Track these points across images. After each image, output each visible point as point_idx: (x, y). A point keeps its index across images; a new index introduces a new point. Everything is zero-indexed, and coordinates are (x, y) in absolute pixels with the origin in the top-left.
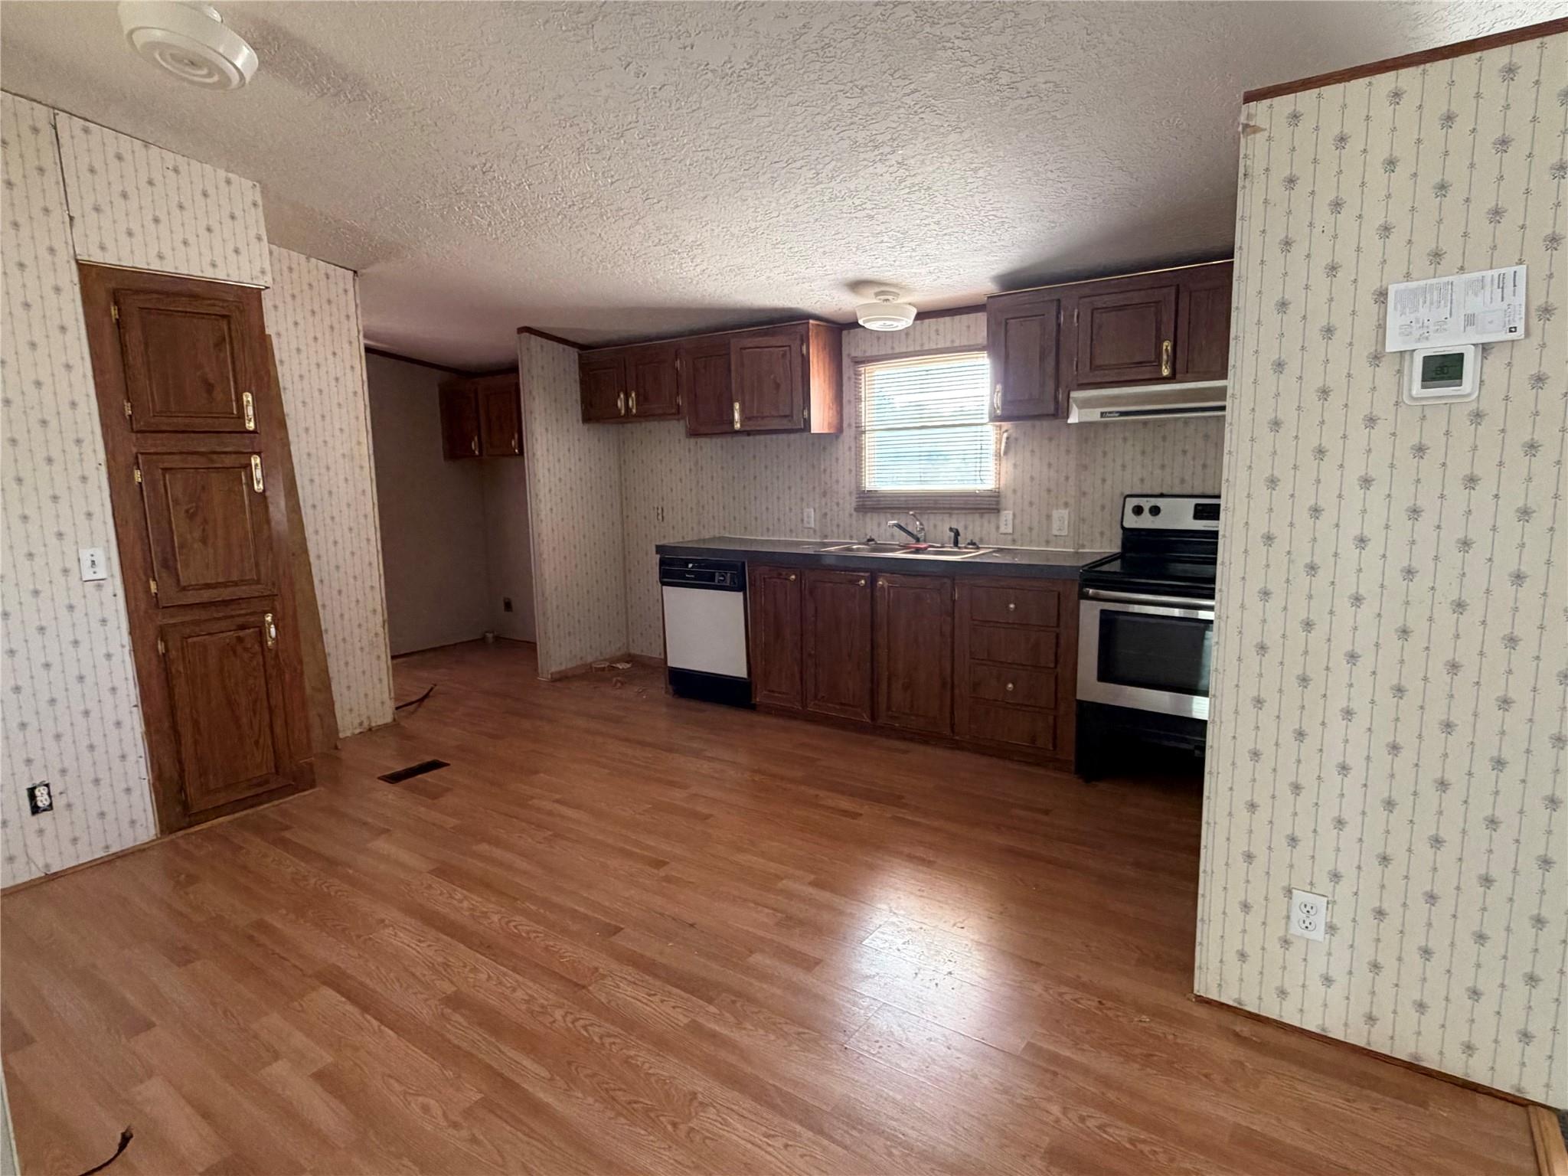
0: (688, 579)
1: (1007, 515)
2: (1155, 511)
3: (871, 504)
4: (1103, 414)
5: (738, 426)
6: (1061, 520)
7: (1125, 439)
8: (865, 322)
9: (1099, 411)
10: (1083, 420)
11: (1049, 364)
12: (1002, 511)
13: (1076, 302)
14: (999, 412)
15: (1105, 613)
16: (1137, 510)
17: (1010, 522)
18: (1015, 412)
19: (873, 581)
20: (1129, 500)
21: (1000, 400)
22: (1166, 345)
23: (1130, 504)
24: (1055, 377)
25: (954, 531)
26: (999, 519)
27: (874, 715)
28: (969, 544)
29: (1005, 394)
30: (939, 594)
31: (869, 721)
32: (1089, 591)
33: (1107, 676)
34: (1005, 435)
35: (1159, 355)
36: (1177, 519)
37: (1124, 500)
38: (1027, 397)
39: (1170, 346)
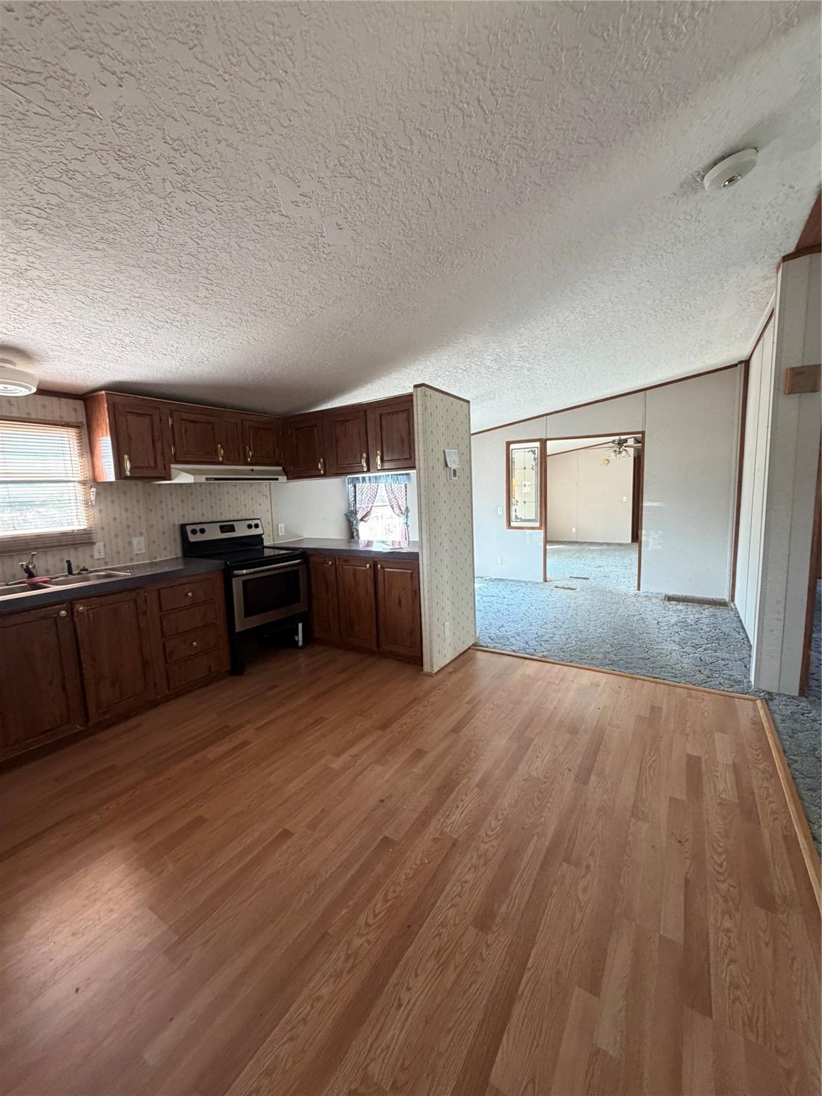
1: (99, 545)
2: (202, 531)
4: (207, 479)
6: (139, 544)
7: (171, 494)
9: (204, 477)
10: (196, 481)
11: (159, 446)
12: (94, 543)
13: (169, 412)
14: (128, 473)
15: (245, 582)
16: (194, 532)
17: (102, 550)
18: (139, 473)
19: (72, 609)
20: (187, 527)
21: (128, 465)
22: (219, 446)
23: (189, 528)
24: (163, 454)
25: (68, 562)
26: (92, 549)
27: (87, 720)
28: (82, 570)
29: (130, 462)
30: (136, 602)
31: (82, 728)
32: (235, 572)
33: (248, 613)
34: (93, 489)
35: (216, 450)
36: (214, 534)
37: (183, 527)
38: (146, 465)
39: (221, 447)
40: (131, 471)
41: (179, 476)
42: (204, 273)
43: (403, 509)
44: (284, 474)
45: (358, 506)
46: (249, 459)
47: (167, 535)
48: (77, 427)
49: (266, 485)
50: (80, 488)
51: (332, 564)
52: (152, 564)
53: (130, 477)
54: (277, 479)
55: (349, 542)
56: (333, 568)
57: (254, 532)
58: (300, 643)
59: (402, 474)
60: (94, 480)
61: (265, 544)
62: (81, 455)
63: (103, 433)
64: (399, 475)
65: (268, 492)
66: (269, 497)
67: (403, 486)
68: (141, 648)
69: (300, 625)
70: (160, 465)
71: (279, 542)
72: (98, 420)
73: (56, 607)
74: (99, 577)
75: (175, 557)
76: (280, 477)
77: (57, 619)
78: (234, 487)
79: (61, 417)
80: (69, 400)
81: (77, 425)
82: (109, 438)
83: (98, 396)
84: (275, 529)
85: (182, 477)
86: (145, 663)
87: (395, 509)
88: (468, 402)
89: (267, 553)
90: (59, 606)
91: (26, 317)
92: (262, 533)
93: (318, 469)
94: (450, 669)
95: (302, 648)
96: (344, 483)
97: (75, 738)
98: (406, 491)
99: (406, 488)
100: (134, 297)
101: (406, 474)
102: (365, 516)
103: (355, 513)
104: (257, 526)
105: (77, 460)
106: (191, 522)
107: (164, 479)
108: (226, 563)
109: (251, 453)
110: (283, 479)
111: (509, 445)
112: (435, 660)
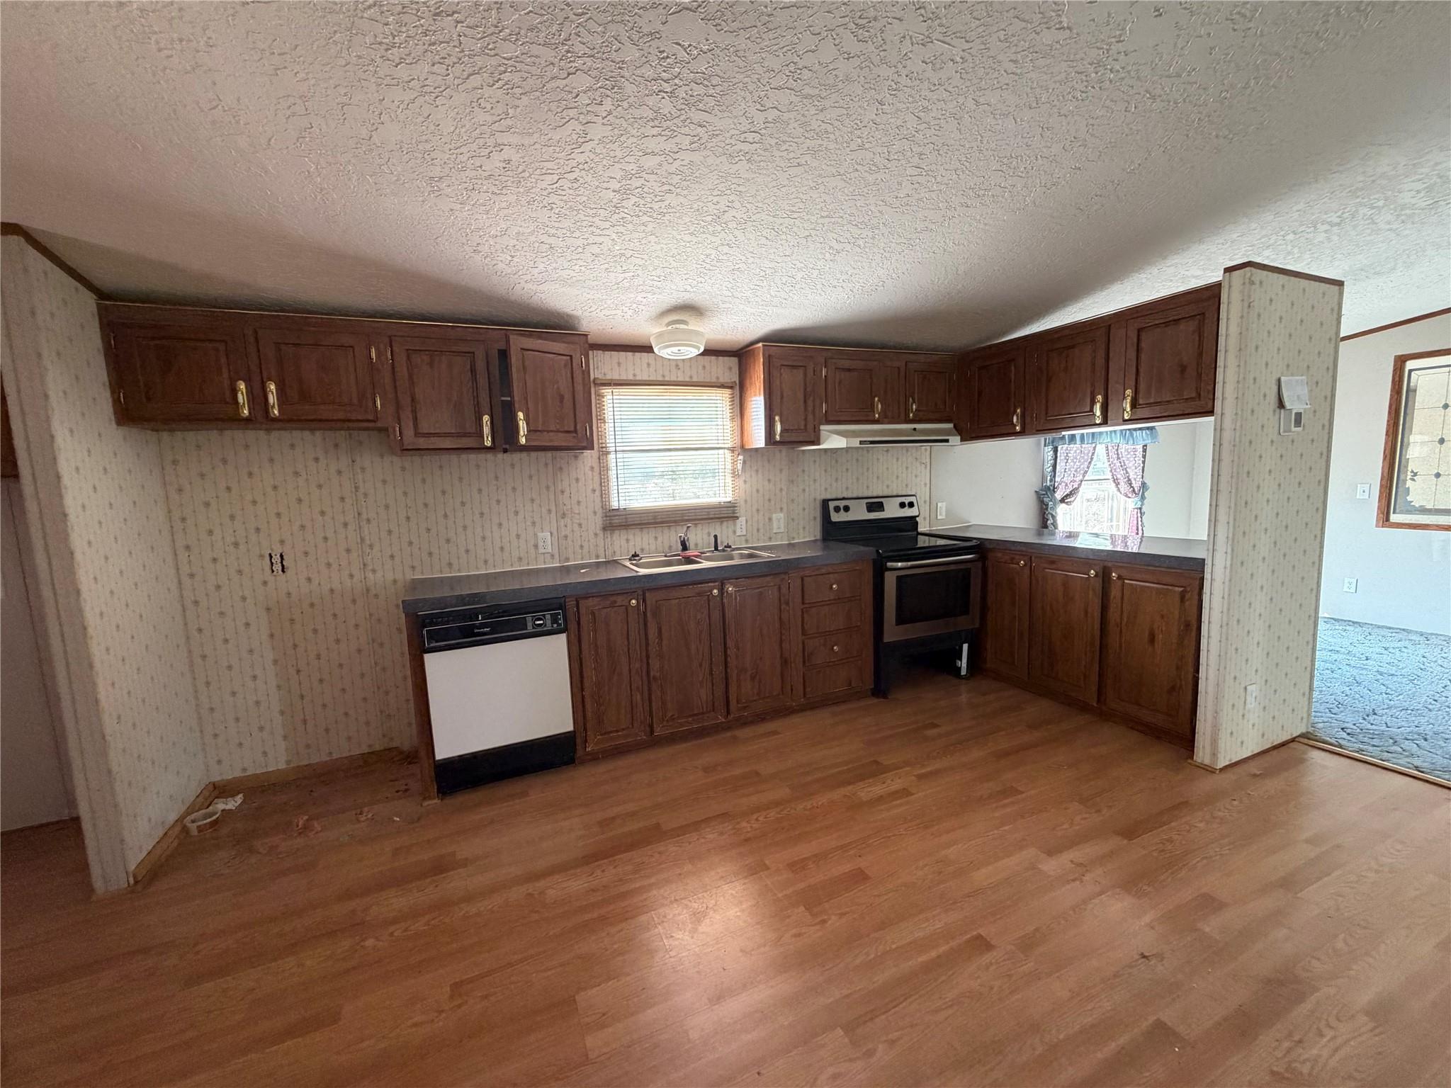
0: (485, 634)
1: (742, 520)
2: (847, 509)
3: (617, 522)
4: (861, 442)
5: (523, 441)
6: (779, 521)
7: (816, 461)
8: (660, 349)
9: (858, 440)
11: (810, 403)
12: (737, 518)
13: (823, 361)
14: (778, 438)
15: (899, 578)
16: (837, 509)
17: (744, 527)
18: (788, 437)
19: (723, 589)
20: (830, 503)
21: (778, 428)
22: (876, 399)
23: (832, 505)
24: (814, 413)
25: (716, 537)
26: (735, 525)
27: (728, 713)
28: (726, 547)
29: (781, 424)
30: (780, 588)
31: (724, 720)
32: (889, 564)
33: (900, 620)
34: (741, 457)
35: (872, 405)
36: (859, 513)
37: (825, 503)
38: (796, 427)
39: (879, 400)
40: (781, 435)
41: (830, 439)
42: (916, 160)
43: (1136, 485)
44: (956, 432)
45: (1057, 479)
46: (911, 415)
47: (807, 511)
48: (731, 388)
49: (926, 450)
50: (728, 454)
51: (1025, 565)
52: (791, 546)
53: (779, 442)
54: (947, 441)
55: (1040, 534)
56: (1027, 571)
57: (908, 512)
58: (963, 672)
59: (1140, 429)
60: (742, 447)
61: (921, 529)
62: (732, 419)
63: (755, 392)
64: (1135, 430)
65: (928, 460)
66: (928, 468)
67: (1140, 449)
68: (781, 641)
69: (965, 647)
70: (810, 427)
71: (937, 528)
72: (751, 378)
73: (710, 584)
74: (742, 556)
75: (813, 539)
76: (950, 438)
77: (710, 597)
78: (884, 453)
79: (718, 378)
80: (726, 358)
81: (730, 385)
82: (762, 398)
83: (753, 350)
84: (933, 509)
85: (833, 439)
86: (785, 662)
87: (1122, 484)
88: (1340, 284)
89: (923, 542)
90: (712, 584)
91: (711, 268)
92: (917, 514)
93: (1013, 423)
94: (1253, 768)
95: (965, 678)
96: (1038, 444)
97: (717, 729)
98: (1144, 457)
99: (1145, 451)
100: (822, 217)
101: (1148, 428)
102: (1067, 496)
103: (1053, 489)
104: (911, 505)
105: (728, 423)
106: (834, 497)
107: (813, 443)
108: (877, 551)
109: (914, 407)
110: (955, 440)
111: (1404, 362)
112: (1221, 745)
